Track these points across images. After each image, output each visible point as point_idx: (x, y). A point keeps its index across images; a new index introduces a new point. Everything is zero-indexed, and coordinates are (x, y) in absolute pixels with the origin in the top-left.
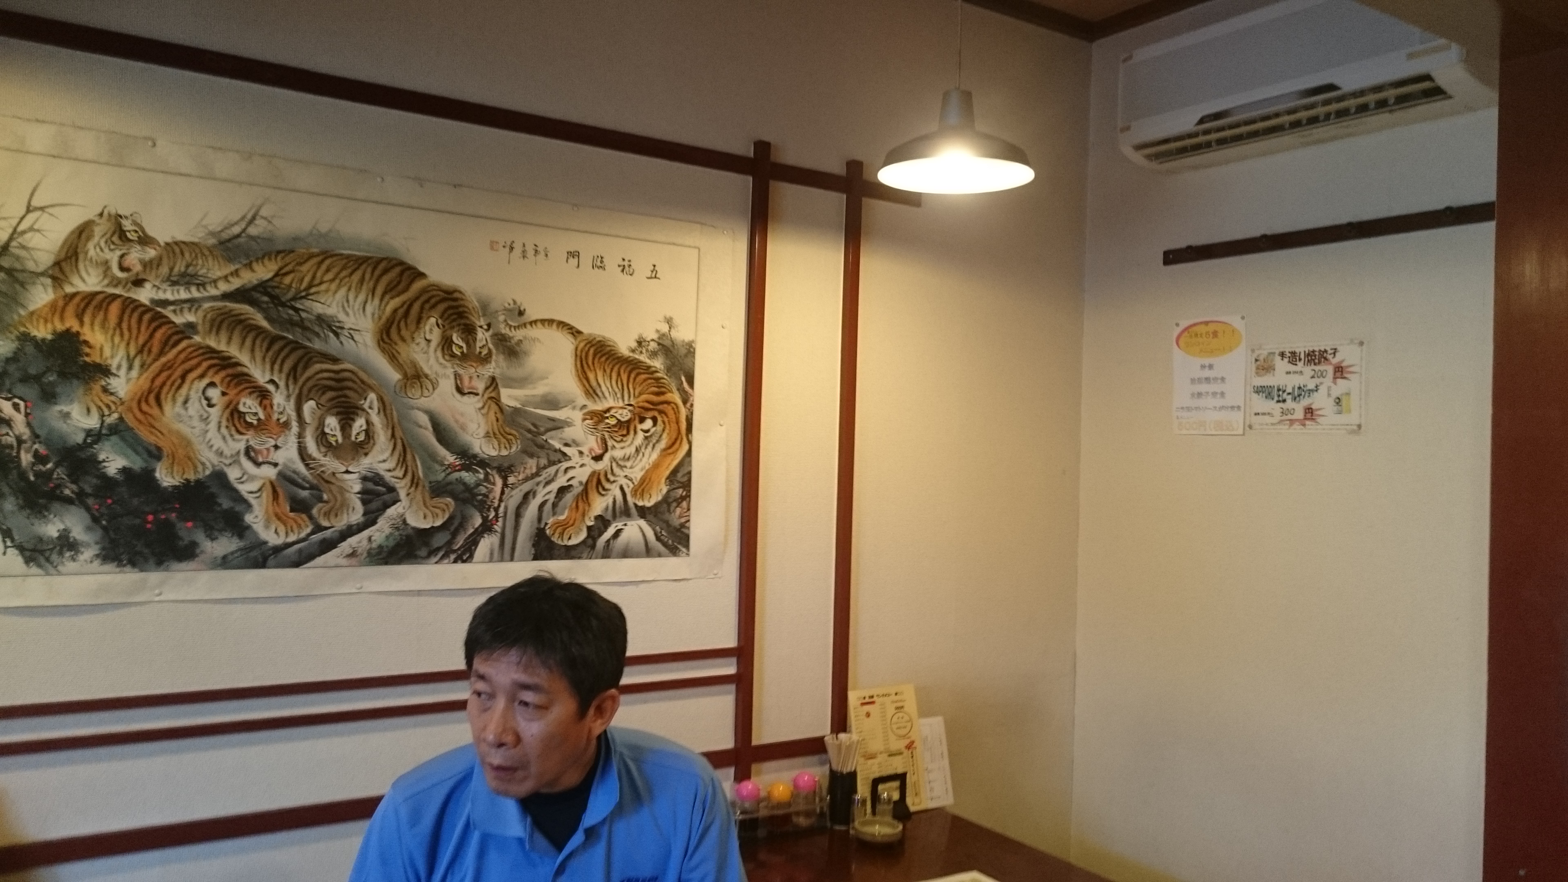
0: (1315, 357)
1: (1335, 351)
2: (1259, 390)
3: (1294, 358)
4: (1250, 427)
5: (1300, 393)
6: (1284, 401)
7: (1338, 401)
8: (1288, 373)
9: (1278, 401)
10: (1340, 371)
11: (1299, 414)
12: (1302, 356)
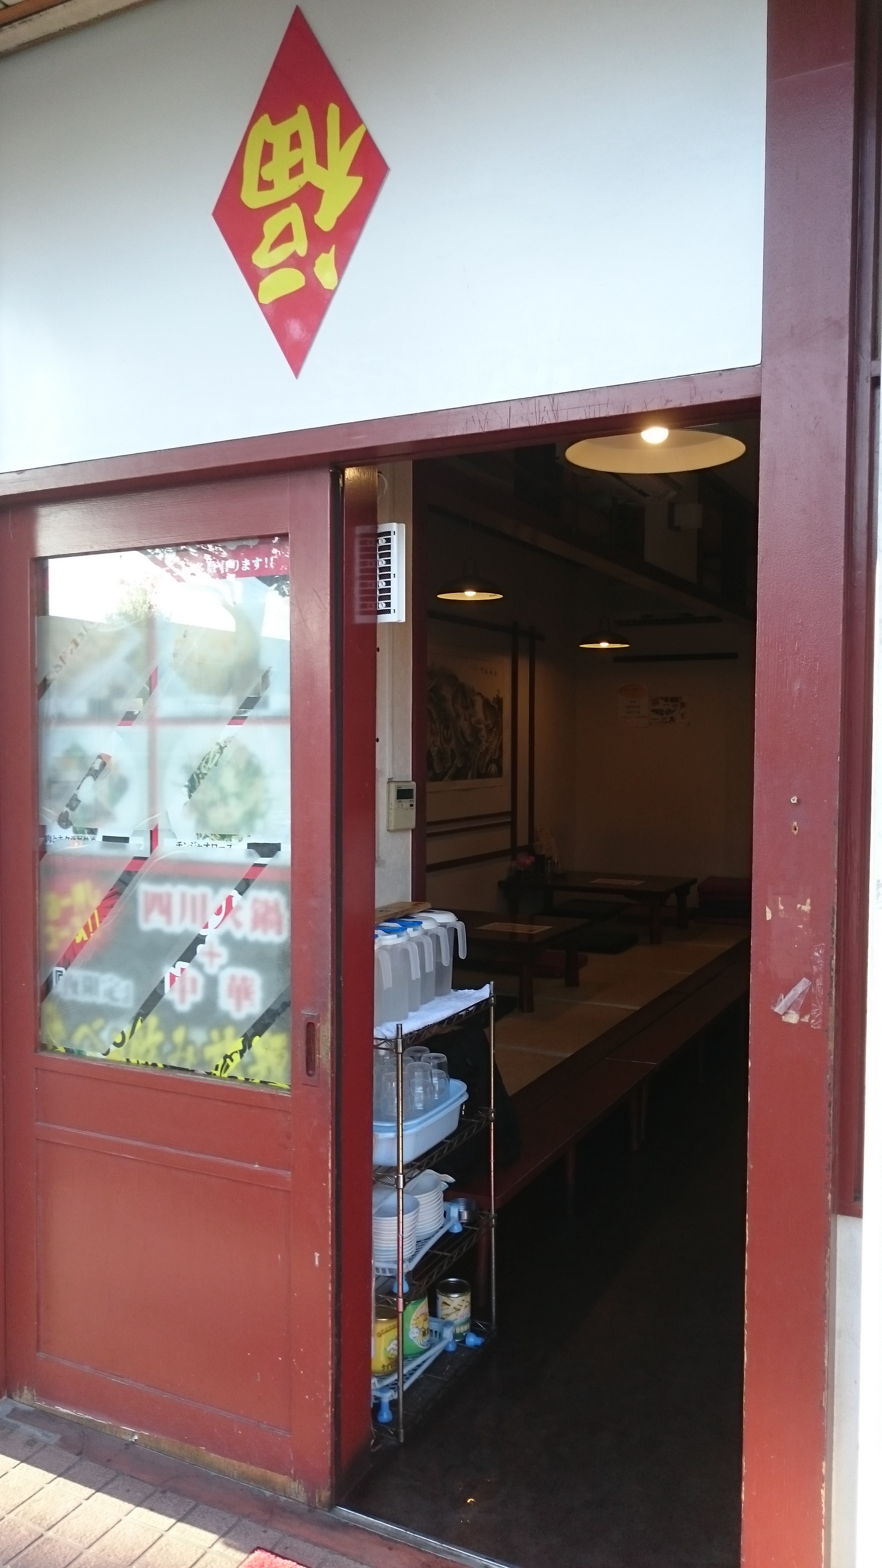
0: (674, 700)
1: (681, 698)
2: (653, 711)
3: (666, 700)
4: (650, 724)
5: (669, 712)
6: (663, 715)
7: (682, 715)
8: (664, 705)
9: (661, 715)
10: (683, 705)
11: (668, 719)
12: (669, 699)
